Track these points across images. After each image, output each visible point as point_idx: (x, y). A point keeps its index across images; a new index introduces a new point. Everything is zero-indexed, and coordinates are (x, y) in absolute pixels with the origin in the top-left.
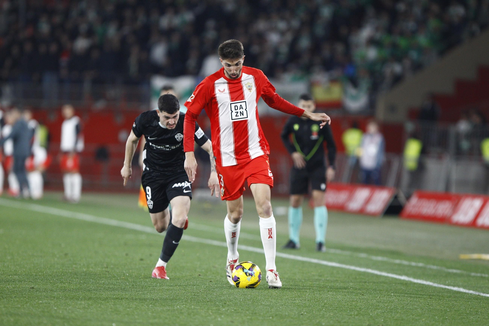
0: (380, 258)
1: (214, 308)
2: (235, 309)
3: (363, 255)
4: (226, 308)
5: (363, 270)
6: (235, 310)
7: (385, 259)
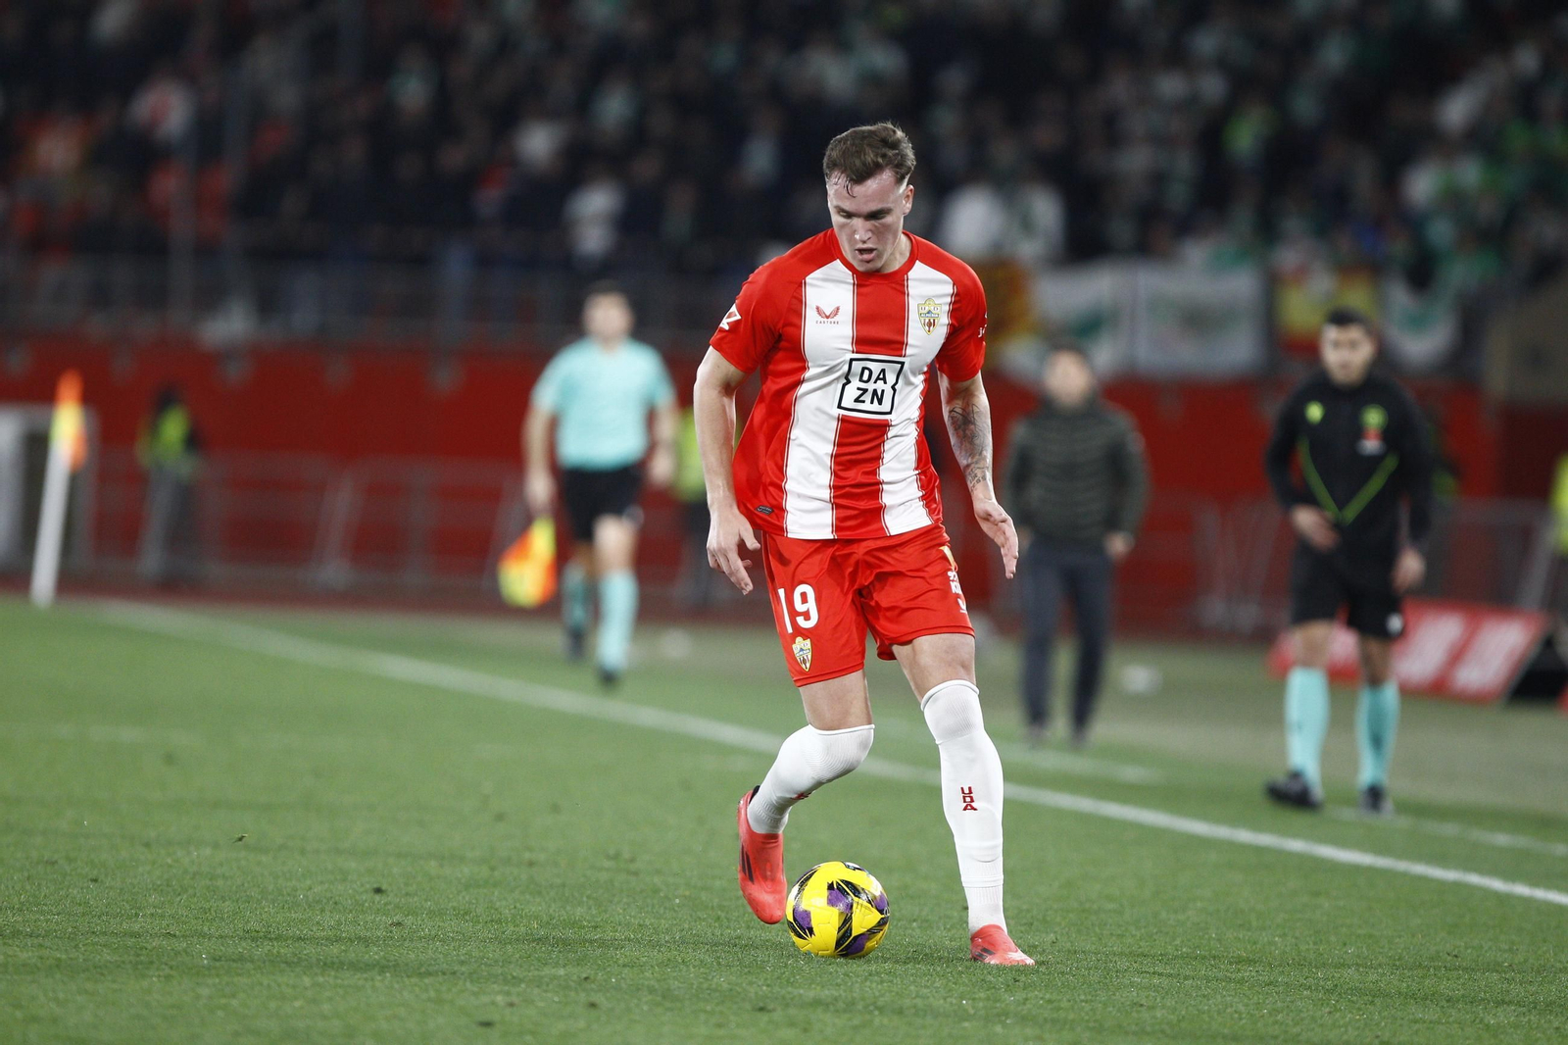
0: (1502, 839)
1: (982, 995)
2: (1048, 996)
3: (1450, 829)
4: (1020, 996)
5: (1451, 875)
6: (1050, 1001)
7: (1522, 841)
